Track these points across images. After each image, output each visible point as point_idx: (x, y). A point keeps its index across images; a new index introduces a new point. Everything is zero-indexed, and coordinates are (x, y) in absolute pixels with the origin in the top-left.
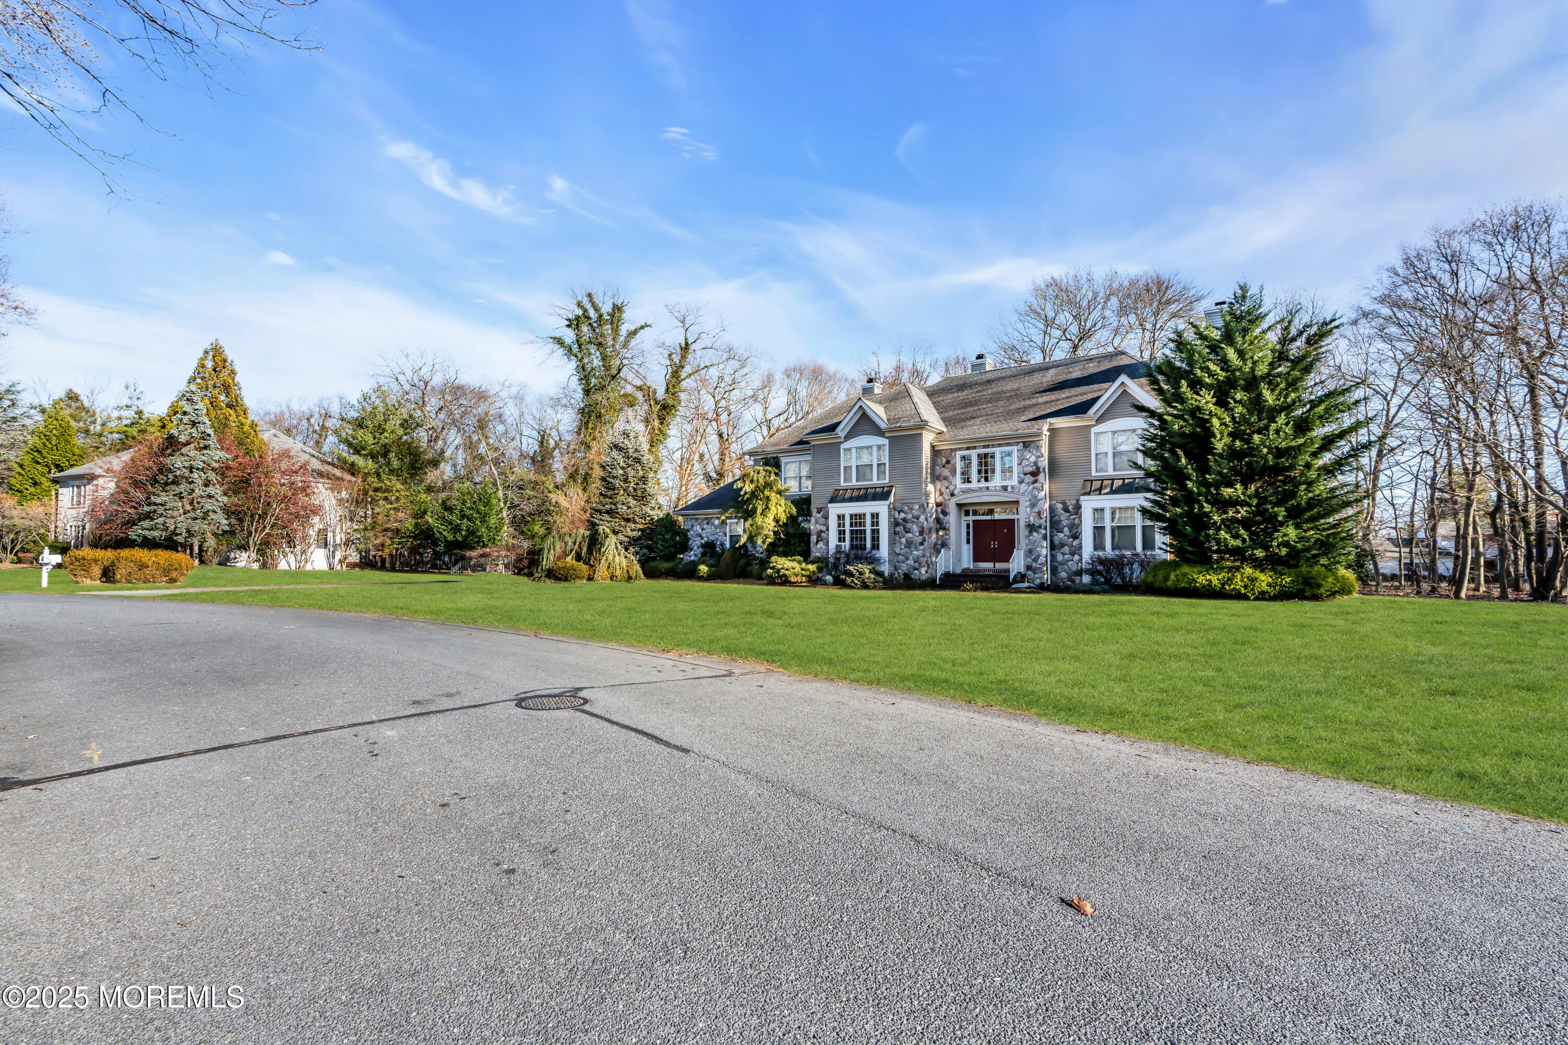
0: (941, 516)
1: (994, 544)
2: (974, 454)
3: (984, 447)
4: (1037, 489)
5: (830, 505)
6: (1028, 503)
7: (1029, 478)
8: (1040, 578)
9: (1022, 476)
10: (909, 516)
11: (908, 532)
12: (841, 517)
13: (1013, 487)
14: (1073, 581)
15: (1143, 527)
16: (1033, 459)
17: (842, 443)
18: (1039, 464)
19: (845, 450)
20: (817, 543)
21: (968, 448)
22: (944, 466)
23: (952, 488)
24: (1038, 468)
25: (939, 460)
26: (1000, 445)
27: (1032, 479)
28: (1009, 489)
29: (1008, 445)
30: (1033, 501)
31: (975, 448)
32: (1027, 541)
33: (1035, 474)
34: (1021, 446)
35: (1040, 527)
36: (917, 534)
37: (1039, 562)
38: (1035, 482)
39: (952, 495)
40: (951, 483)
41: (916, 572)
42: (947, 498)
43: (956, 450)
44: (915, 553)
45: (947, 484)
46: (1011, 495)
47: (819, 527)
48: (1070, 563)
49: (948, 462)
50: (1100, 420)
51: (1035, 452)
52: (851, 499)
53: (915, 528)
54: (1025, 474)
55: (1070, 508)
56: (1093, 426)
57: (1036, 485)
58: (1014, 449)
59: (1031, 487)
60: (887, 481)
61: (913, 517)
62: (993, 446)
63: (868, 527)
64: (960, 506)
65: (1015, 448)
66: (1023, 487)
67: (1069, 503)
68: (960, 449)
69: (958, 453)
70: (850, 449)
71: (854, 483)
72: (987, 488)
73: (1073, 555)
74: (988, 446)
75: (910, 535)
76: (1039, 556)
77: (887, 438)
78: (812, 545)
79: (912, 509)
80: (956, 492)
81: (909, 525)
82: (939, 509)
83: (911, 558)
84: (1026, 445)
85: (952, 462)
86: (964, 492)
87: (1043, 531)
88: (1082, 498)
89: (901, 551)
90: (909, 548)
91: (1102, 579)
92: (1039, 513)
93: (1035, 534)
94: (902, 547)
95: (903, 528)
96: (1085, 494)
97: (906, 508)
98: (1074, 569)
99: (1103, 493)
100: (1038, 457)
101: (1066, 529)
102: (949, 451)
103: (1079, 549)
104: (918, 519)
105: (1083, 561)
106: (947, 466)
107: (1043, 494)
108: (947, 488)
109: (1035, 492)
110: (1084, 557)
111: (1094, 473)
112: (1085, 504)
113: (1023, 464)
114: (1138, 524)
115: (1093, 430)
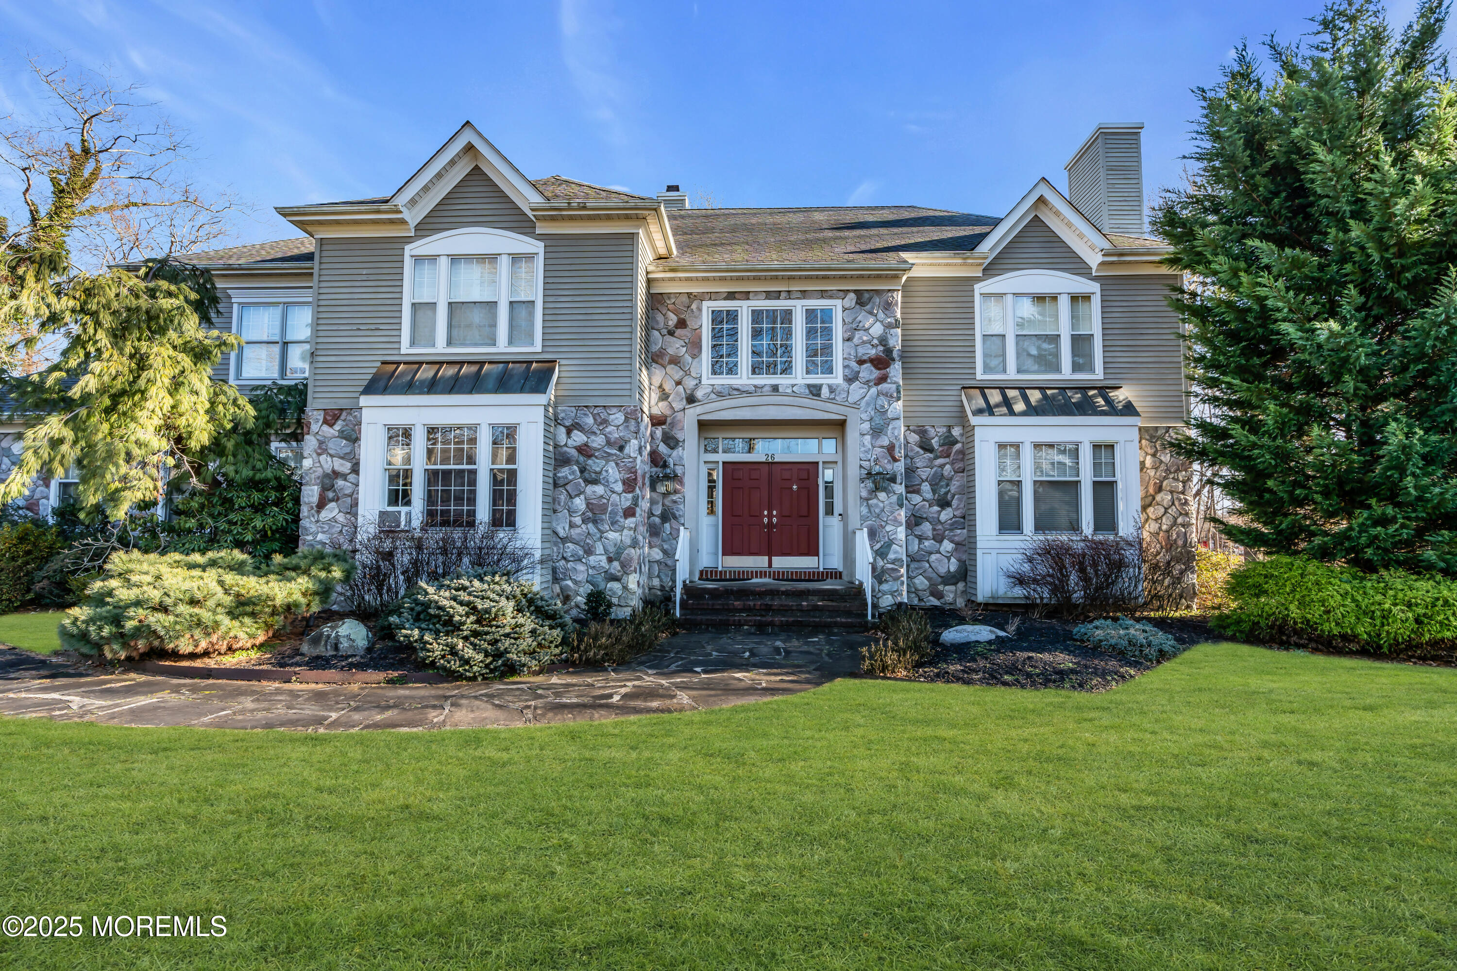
0: (663, 448)
1: (770, 516)
2: (744, 309)
3: (769, 295)
4: (888, 395)
5: (364, 400)
6: (866, 426)
7: (868, 372)
8: (892, 593)
9: (854, 365)
10: (598, 441)
11: (595, 482)
12: (398, 435)
13: (832, 389)
14: (939, 596)
15: (1095, 483)
16: (877, 330)
17: (408, 240)
18: (891, 343)
19: (418, 259)
20: (321, 505)
21: (731, 296)
22: (671, 333)
23: (690, 383)
24: (889, 351)
25: (660, 318)
26: (804, 294)
27: (876, 373)
28: (825, 392)
29: (823, 294)
30: (877, 420)
31: (746, 295)
32: (864, 510)
33: (882, 362)
34: (851, 298)
35: (893, 480)
36: (619, 487)
37: (891, 556)
38: (883, 379)
39: (691, 399)
40: (687, 373)
41: (615, 586)
42: (677, 406)
43: (701, 297)
44: (612, 535)
45: (677, 374)
46: (830, 406)
47: (329, 463)
48: (933, 557)
49: (682, 324)
50: (991, 269)
51: (881, 315)
52: (432, 387)
53: (613, 472)
54: (861, 362)
55: (935, 442)
56: (978, 280)
57: (884, 386)
58: (837, 306)
59: (874, 390)
60: (538, 347)
61: (609, 443)
62: (789, 294)
63: (485, 465)
64: (704, 426)
65: (838, 303)
66: (857, 390)
67: (932, 432)
68: (712, 296)
69: (706, 304)
70: (431, 261)
71: (440, 347)
72: (775, 388)
73: (940, 542)
74: (777, 295)
75: (599, 489)
76: (889, 544)
77: (541, 237)
78: (304, 511)
79: (605, 422)
80: (699, 394)
81: (595, 465)
82: (659, 433)
83: (599, 549)
84: (862, 299)
85: (691, 324)
86: (719, 394)
87: (900, 489)
88: (974, 420)
89: (575, 532)
90: (595, 522)
91: (1046, 595)
92: (891, 449)
93: (882, 495)
94: (578, 520)
95: (582, 471)
96: (979, 412)
97: (590, 420)
98: (943, 570)
99: (1012, 413)
100: (889, 326)
101: (926, 487)
102: (685, 299)
103: (953, 526)
104: (621, 449)
105: (979, 553)
106: (679, 332)
107: (899, 406)
108: (678, 383)
109: (883, 401)
110: (979, 545)
111: (980, 375)
112: (979, 434)
113: (856, 340)
114: (1086, 477)
115: (979, 288)
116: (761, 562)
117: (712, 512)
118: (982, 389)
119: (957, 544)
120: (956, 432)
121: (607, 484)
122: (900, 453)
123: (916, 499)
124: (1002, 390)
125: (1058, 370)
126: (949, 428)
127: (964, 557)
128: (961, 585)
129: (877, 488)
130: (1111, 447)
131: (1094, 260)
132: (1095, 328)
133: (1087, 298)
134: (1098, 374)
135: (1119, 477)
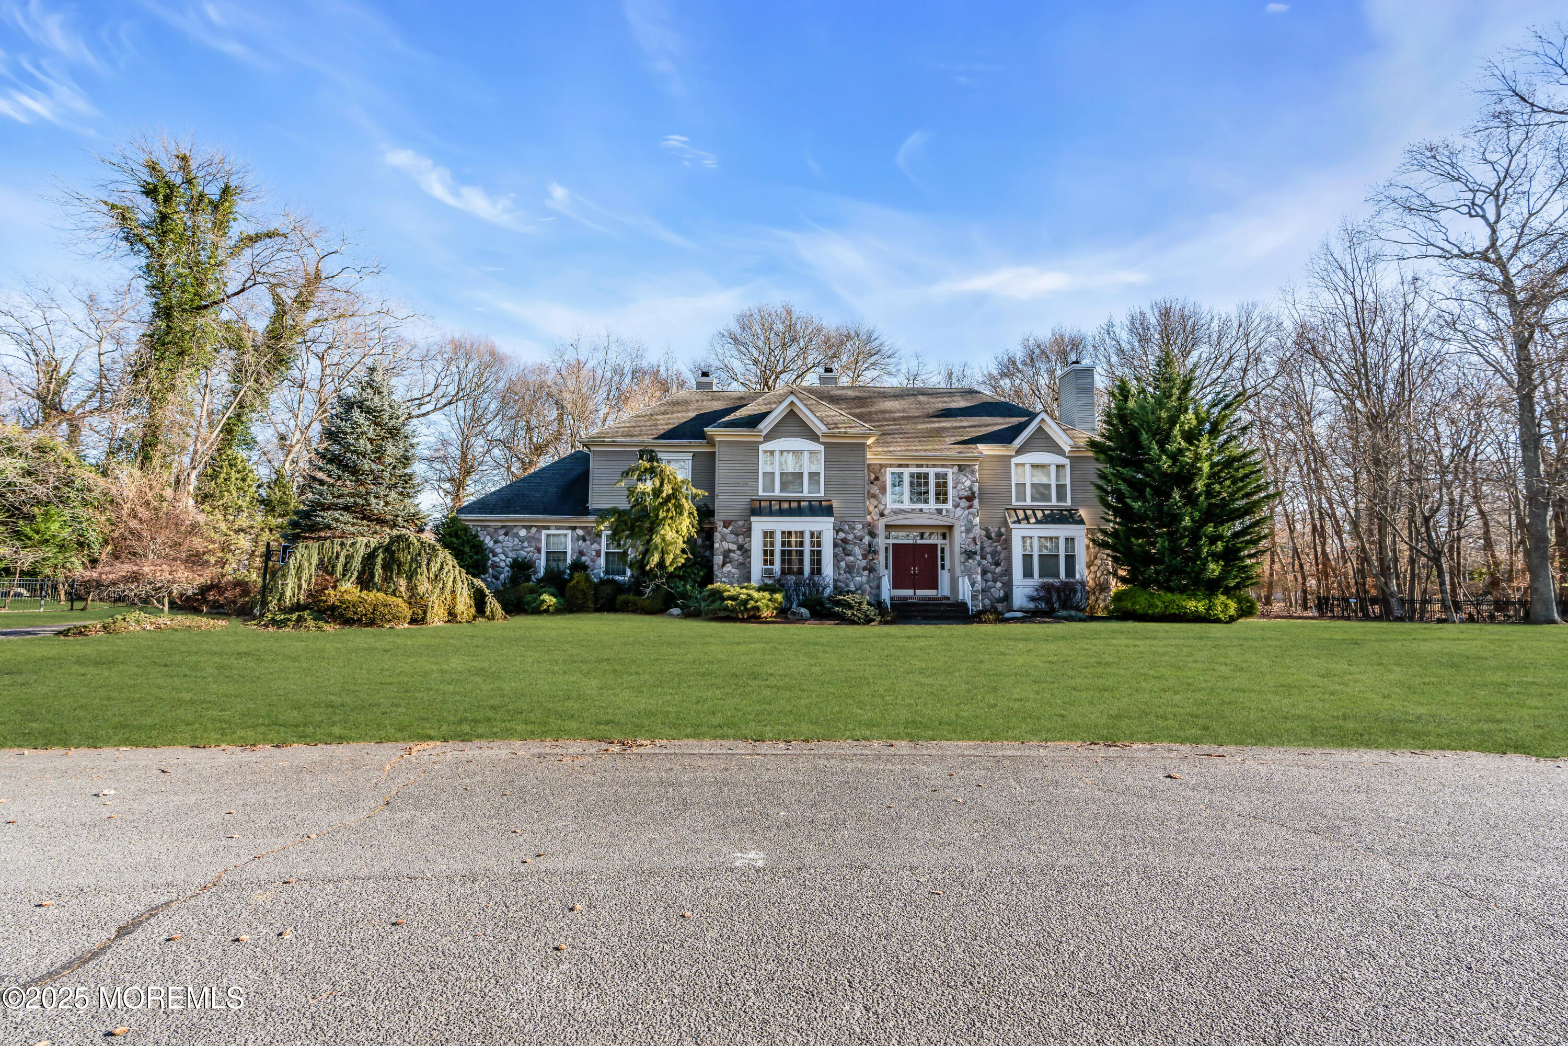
0: (869, 538)
1: (914, 570)
2: (907, 472)
3: (918, 466)
4: (973, 514)
5: (753, 519)
6: (963, 528)
7: (964, 503)
8: (976, 606)
9: (957, 500)
10: (850, 537)
11: (849, 555)
12: (769, 535)
13: (947, 511)
15: (1066, 556)
16: (968, 483)
17: (761, 443)
18: (974, 489)
19: (766, 452)
20: (724, 565)
21: (900, 466)
22: (872, 483)
23: (882, 507)
24: (973, 493)
26: (934, 466)
27: (968, 504)
28: (944, 512)
29: (943, 466)
30: (969, 526)
31: (907, 466)
32: (963, 568)
33: (970, 499)
34: (956, 469)
35: (975, 553)
36: (860, 557)
37: (975, 589)
38: (971, 507)
39: (882, 515)
40: (880, 502)
42: (875, 518)
43: (886, 466)
44: (858, 579)
45: (875, 503)
46: (946, 519)
47: (726, 545)
48: (993, 590)
49: (877, 478)
50: (1019, 452)
51: (970, 476)
52: (782, 513)
53: (857, 550)
54: (961, 498)
55: (993, 535)
56: (1013, 457)
57: (971, 510)
58: (949, 471)
59: (966, 512)
60: (822, 494)
61: (855, 537)
62: (927, 466)
63: (807, 548)
64: (887, 527)
66: (959, 511)
67: (992, 530)
68: (891, 466)
69: (888, 470)
70: (772, 453)
71: (777, 493)
72: (921, 510)
73: (995, 582)
74: (921, 466)
75: (852, 558)
76: (974, 583)
77: (822, 443)
78: (716, 567)
79: (854, 528)
80: (886, 512)
81: (849, 547)
84: (961, 468)
85: (881, 479)
86: (895, 513)
87: (978, 558)
88: (1012, 526)
89: (841, 577)
90: (850, 573)
91: (1043, 606)
92: (974, 539)
93: (971, 561)
94: (842, 572)
95: (844, 550)
96: (1014, 522)
97: (847, 527)
98: (997, 596)
99: (1029, 523)
100: (973, 482)
101: (989, 556)
102: (878, 467)
103: (1001, 576)
104: (861, 540)
105: (1014, 588)
106: (876, 482)
107: (977, 519)
108: (876, 507)
109: (971, 517)
110: (1014, 583)
111: (1014, 503)
112: (1014, 532)
113: (958, 488)
114: (1062, 553)
115: (1014, 461)
116: (909, 592)
117: (886, 567)
118: (1015, 510)
119: (1003, 583)
120: (1003, 530)
121: (855, 556)
122: (979, 543)
123: (984, 562)
124: (1024, 510)
125: (1050, 500)
126: (1000, 528)
127: (1007, 590)
128: (1005, 603)
129: (970, 558)
130: (1073, 539)
131: (1067, 449)
132: (1068, 481)
133: (1063, 466)
134: (1069, 503)
135: (1076, 553)
